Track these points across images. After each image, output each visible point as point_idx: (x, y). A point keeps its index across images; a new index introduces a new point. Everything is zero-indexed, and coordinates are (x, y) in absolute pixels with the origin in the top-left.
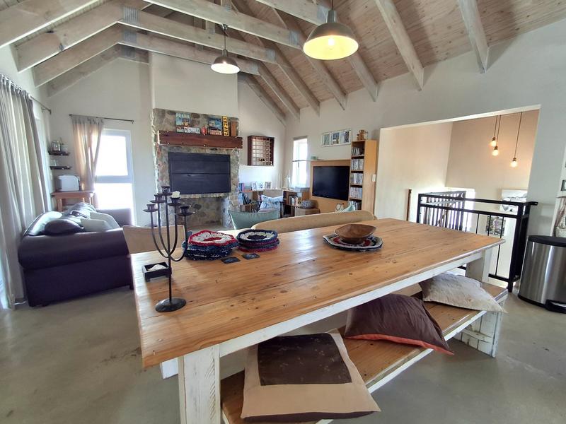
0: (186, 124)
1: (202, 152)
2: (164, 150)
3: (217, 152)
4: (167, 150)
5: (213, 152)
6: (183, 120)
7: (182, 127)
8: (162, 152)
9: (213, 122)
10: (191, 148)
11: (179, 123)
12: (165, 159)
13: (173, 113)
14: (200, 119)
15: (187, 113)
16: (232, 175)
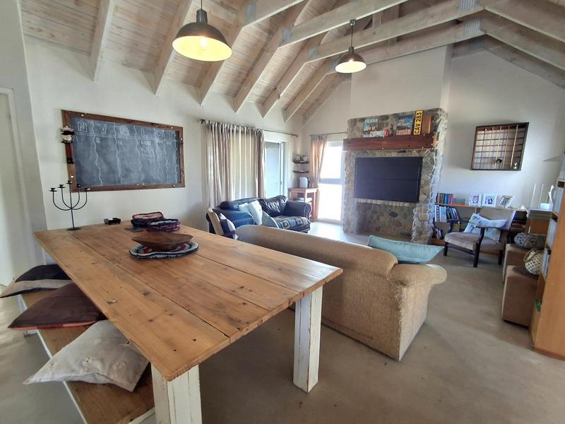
0: (373, 128)
1: (388, 155)
2: (353, 156)
3: (405, 155)
4: (355, 156)
5: (400, 155)
6: (371, 125)
7: (369, 132)
8: (351, 158)
9: (403, 120)
10: (376, 152)
11: (367, 128)
12: (353, 164)
13: (363, 120)
14: (389, 120)
15: (375, 117)
16: (422, 182)
